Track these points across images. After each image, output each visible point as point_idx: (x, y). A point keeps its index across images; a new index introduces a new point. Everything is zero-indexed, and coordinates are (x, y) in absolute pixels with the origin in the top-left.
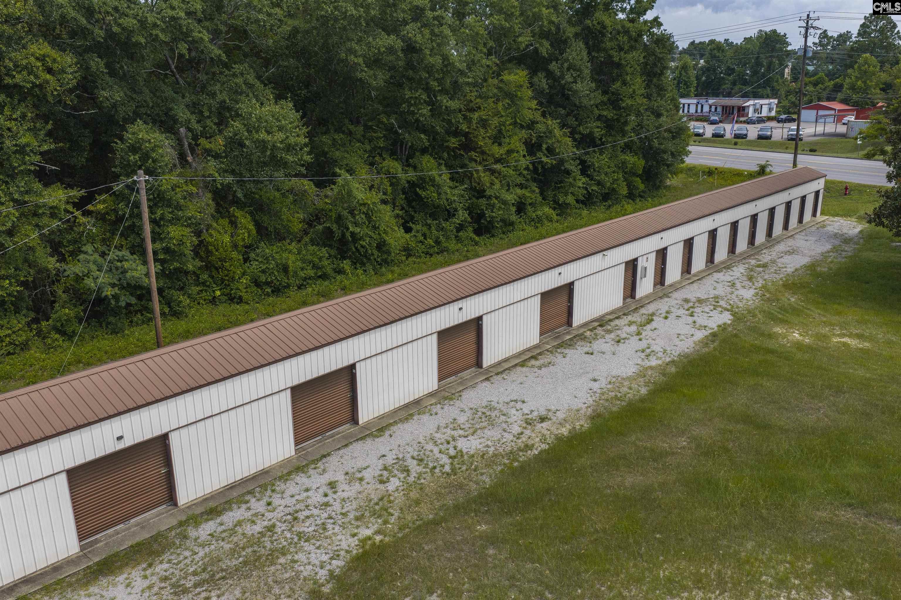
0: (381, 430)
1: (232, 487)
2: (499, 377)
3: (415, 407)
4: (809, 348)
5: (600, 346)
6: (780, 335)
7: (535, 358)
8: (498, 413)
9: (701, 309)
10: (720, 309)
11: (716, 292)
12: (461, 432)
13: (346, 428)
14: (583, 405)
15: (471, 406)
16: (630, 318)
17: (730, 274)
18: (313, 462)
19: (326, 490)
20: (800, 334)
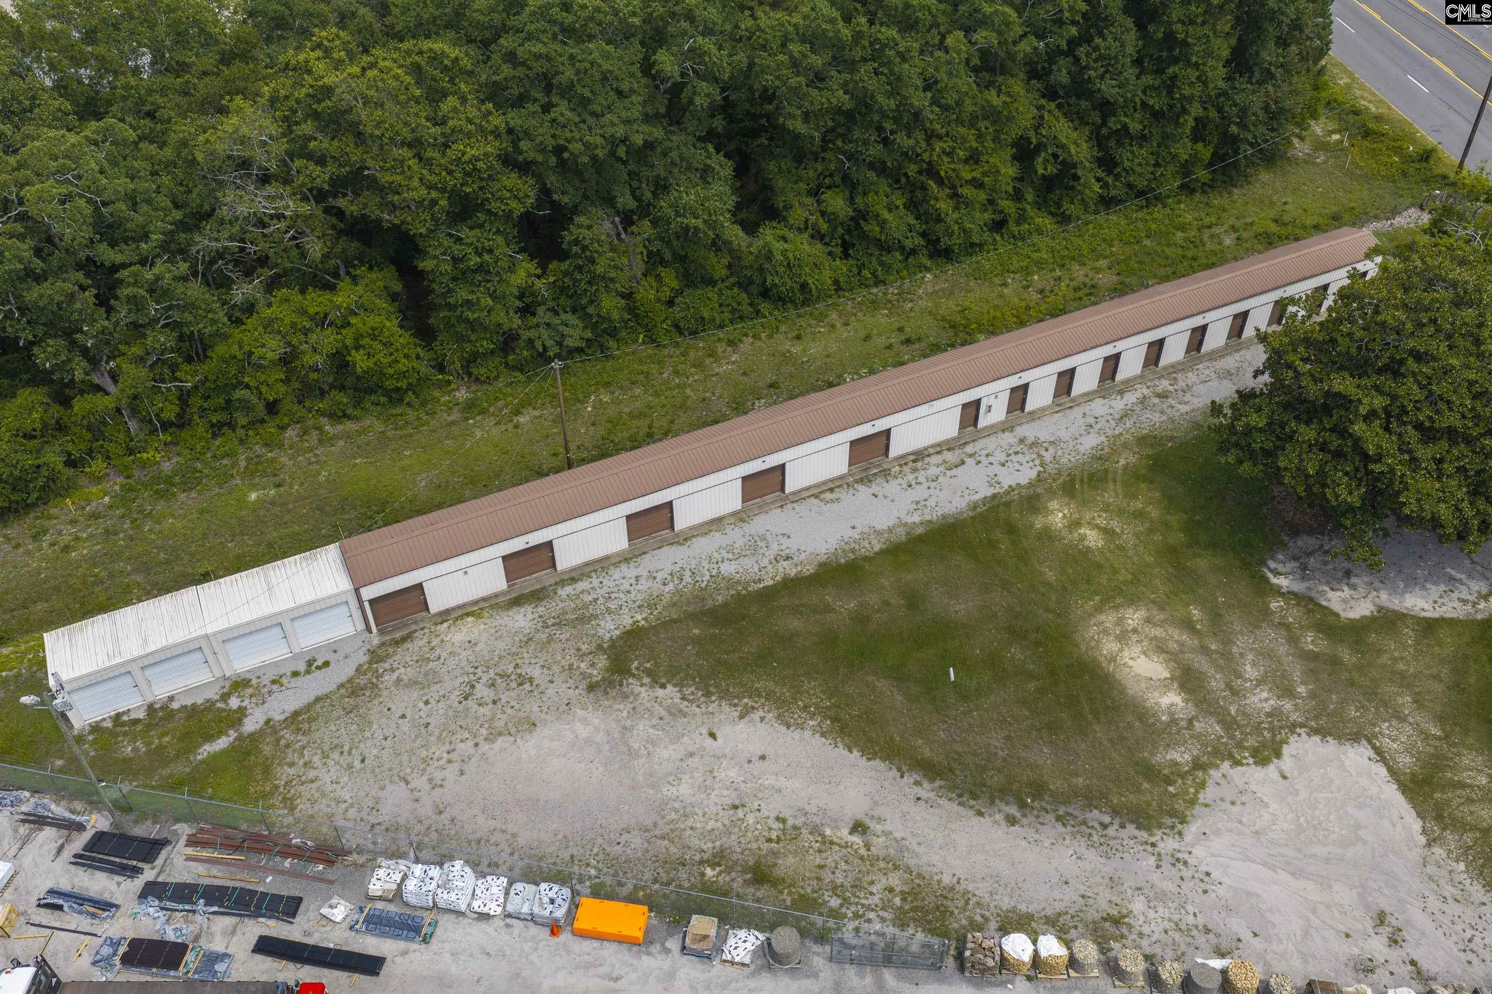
0: (686, 540)
2: (791, 507)
3: (717, 523)
4: (1047, 535)
5: (893, 487)
6: (1047, 512)
7: (831, 490)
8: (763, 544)
9: (1020, 457)
10: (1037, 462)
11: (1064, 434)
12: (730, 556)
13: (666, 533)
14: (824, 551)
15: (753, 532)
16: (948, 456)
17: (1113, 403)
18: (636, 556)
19: (633, 581)
20: (1064, 516)
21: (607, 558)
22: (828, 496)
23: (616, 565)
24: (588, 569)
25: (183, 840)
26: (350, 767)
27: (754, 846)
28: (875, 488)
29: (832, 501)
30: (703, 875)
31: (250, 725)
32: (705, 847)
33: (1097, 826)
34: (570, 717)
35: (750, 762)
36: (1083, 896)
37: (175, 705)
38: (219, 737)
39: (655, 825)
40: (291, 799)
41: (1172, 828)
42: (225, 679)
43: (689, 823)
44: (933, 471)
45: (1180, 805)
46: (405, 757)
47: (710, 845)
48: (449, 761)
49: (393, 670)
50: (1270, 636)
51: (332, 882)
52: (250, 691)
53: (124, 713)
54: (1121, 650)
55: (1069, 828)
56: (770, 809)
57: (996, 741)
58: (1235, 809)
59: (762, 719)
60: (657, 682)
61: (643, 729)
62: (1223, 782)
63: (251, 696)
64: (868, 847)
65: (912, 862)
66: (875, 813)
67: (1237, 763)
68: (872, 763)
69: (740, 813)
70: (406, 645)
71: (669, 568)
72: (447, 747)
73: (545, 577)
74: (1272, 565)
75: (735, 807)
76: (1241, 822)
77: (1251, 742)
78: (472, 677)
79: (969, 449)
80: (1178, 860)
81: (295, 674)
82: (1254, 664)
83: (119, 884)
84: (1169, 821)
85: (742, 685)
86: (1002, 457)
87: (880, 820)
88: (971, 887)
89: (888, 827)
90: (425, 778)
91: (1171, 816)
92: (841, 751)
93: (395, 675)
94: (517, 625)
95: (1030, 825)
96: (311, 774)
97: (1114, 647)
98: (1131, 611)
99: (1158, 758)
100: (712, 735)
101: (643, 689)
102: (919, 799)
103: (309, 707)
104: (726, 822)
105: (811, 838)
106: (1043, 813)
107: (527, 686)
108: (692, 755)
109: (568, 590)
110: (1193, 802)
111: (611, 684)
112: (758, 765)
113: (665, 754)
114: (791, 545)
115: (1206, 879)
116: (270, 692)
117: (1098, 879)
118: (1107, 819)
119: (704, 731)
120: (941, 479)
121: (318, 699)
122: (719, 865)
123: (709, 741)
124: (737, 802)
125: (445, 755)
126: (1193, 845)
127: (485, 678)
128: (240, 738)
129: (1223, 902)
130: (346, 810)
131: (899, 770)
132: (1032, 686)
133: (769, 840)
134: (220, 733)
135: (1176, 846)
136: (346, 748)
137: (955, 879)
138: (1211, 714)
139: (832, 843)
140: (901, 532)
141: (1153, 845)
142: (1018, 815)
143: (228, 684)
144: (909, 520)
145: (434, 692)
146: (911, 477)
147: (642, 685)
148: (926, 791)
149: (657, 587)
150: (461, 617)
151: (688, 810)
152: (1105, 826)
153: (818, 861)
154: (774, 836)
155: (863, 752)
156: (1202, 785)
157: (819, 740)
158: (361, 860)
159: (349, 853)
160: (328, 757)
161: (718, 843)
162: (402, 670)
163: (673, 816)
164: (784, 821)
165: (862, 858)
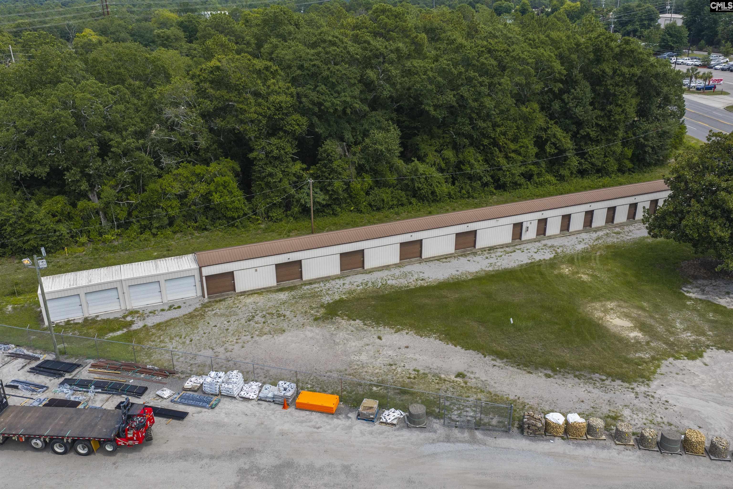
0: (370, 272)
1: (318, 279)
2: (425, 263)
3: (387, 267)
4: (561, 276)
5: (477, 258)
6: (560, 268)
7: (446, 258)
8: (410, 275)
9: (545, 251)
10: (554, 252)
11: (566, 243)
12: (393, 278)
13: (360, 269)
14: (442, 278)
15: (405, 271)
16: (507, 249)
17: (591, 235)
18: (344, 277)
19: (342, 285)
20: (569, 270)
21: (329, 277)
22: (444, 260)
23: (333, 280)
24: (318, 280)
25: (89, 365)
26: (184, 343)
27: (401, 380)
28: (468, 258)
29: (446, 262)
30: (371, 389)
31: (134, 327)
32: (373, 379)
33: (598, 380)
34: (304, 329)
35: (400, 348)
36: (593, 408)
37: (99, 319)
38: (118, 331)
39: (346, 370)
40: (150, 354)
41: (643, 382)
42: (126, 310)
43: (365, 370)
44: (499, 254)
45: (647, 373)
46: (214, 341)
47: (375, 378)
48: (237, 343)
49: (213, 310)
50: (688, 314)
51: (165, 384)
52: (138, 315)
53: (71, 320)
54: (605, 316)
55: (582, 380)
56: (410, 366)
57: (538, 346)
58: (679, 377)
59: (407, 333)
60: (351, 318)
61: (341, 335)
62: (670, 365)
63: (138, 317)
64: (466, 383)
65: (491, 390)
66: (470, 370)
67: (677, 358)
68: (468, 351)
69: (394, 367)
70: (221, 303)
71: (360, 281)
72: (237, 337)
73: (297, 282)
74: (685, 289)
75: (391, 365)
76: (683, 382)
77: (685, 351)
78: (254, 314)
79: (517, 247)
80: (648, 395)
81: (163, 310)
82: (681, 323)
83: (50, 380)
84: (641, 380)
85: (396, 321)
86: (536, 250)
87: (472, 373)
88: (526, 401)
89: (477, 375)
90: (223, 348)
91: (642, 378)
92: (451, 347)
93: (214, 312)
94: (280, 298)
95: (559, 378)
96: (163, 345)
97: (602, 315)
98: (609, 303)
99: (631, 356)
100: (380, 338)
101: (343, 321)
102: (495, 366)
103: (167, 322)
104: (386, 370)
105: (433, 378)
106: (566, 374)
107: (282, 318)
108: (368, 345)
109: (308, 287)
110: (654, 373)
111: (327, 319)
112: (404, 350)
113: (354, 344)
114: (426, 276)
115: (666, 404)
116: (148, 316)
117: (601, 401)
118: (604, 378)
119: (375, 337)
120: (503, 257)
121: (172, 319)
122: (380, 386)
123: (378, 341)
124: (392, 363)
125: (235, 341)
126: (656, 390)
127: (260, 314)
128: (129, 332)
129: (678, 413)
130: (179, 358)
131: (483, 354)
132: (557, 327)
133: (409, 378)
134: (118, 329)
135: (646, 389)
136: (183, 336)
137: (517, 398)
138: (659, 340)
139: (445, 380)
140: (483, 273)
141: (633, 389)
142: (552, 374)
143: (127, 312)
144: (487, 269)
145: (233, 318)
146: (487, 255)
147: (343, 319)
148: (498, 362)
149: (353, 287)
150: (252, 294)
151: (364, 365)
152: (603, 380)
153: (437, 387)
154: (412, 376)
155: (463, 347)
156: (659, 366)
157: (438, 341)
158: (183, 376)
159: (177, 373)
160: (173, 339)
161: (380, 378)
162: (218, 310)
163: (356, 367)
164: (418, 371)
165: (462, 387)
